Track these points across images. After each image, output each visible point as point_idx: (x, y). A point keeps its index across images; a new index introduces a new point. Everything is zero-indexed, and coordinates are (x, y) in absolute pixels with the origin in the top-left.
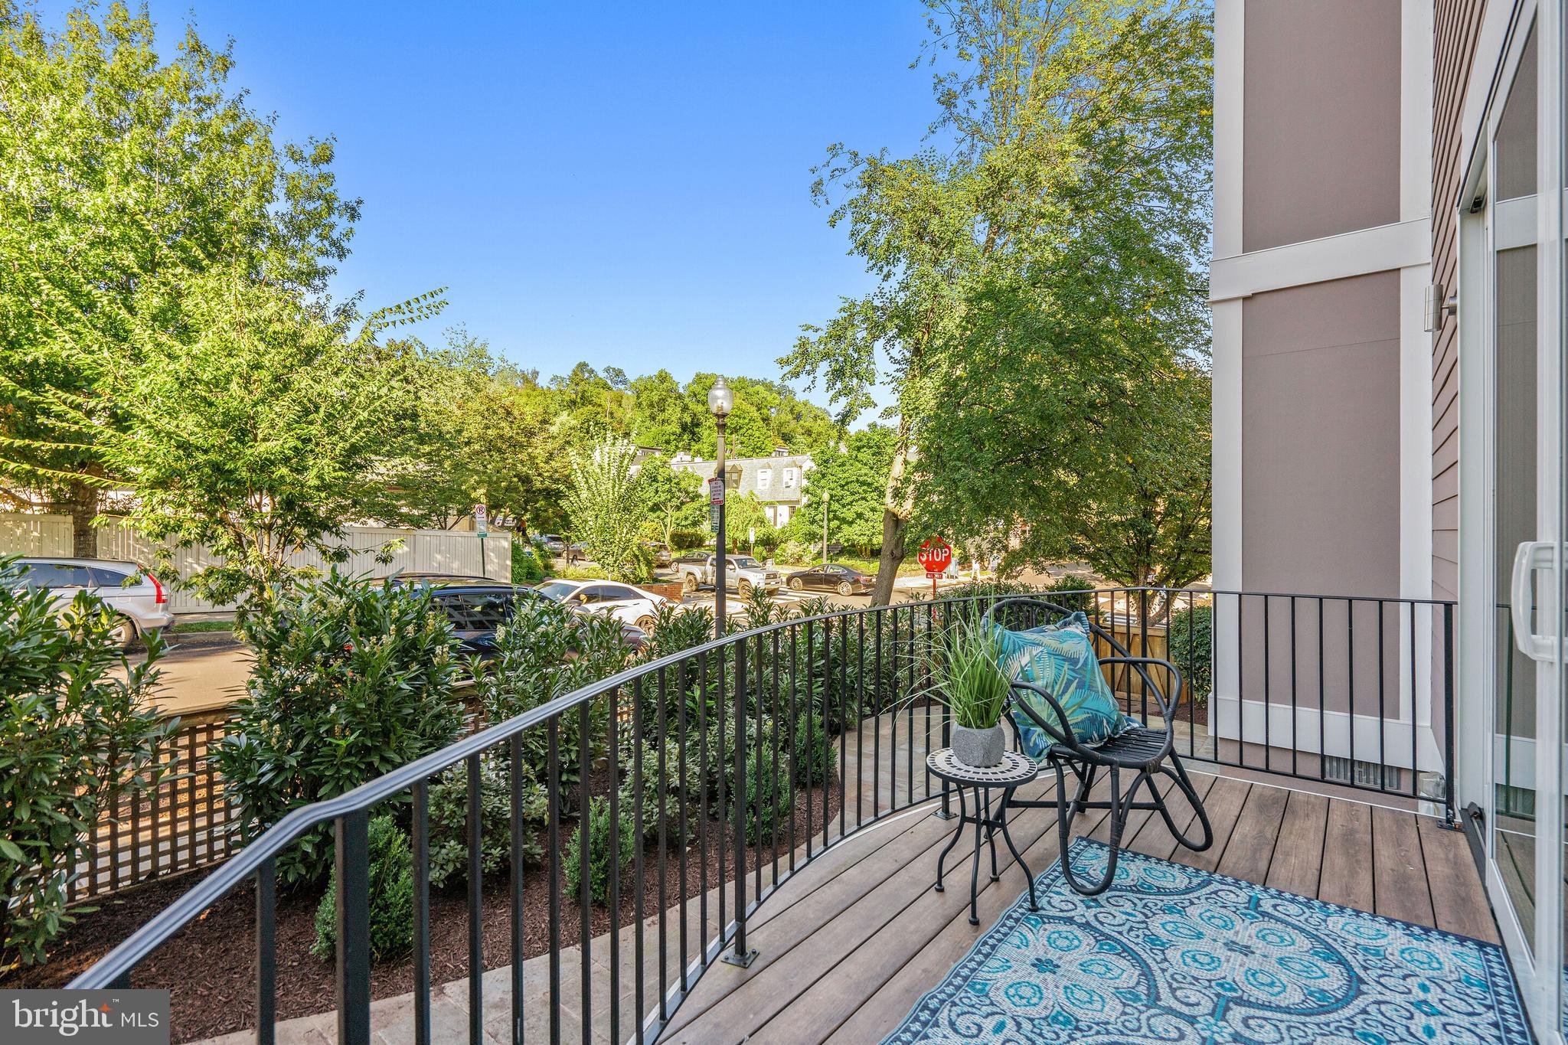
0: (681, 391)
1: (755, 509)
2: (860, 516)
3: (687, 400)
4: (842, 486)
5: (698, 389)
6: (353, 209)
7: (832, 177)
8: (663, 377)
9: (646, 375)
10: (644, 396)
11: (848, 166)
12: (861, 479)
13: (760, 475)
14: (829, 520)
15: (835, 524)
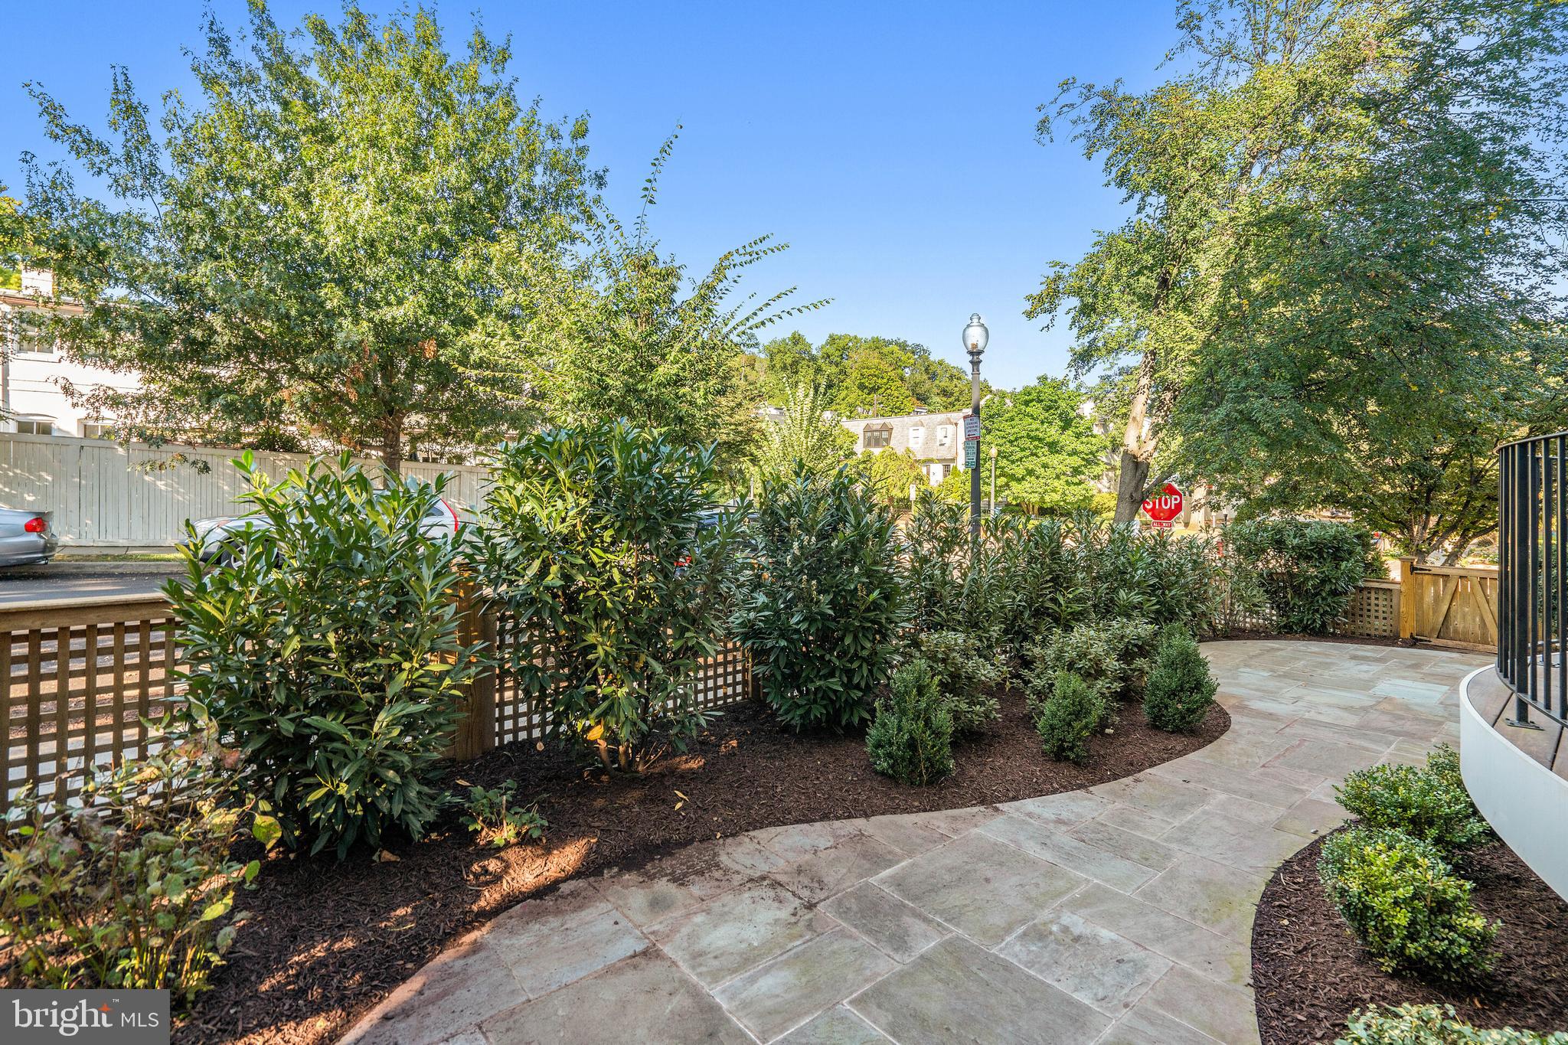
0: (814, 352)
1: (912, 467)
2: (1031, 472)
3: (820, 361)
4: (1011, 442)
5: (831, 350)
6: (601, 178)
7: (1059, 114)
8: (797, 339)
9: (779, 338)
10: (778, 358)
11: (1078, 101)
12: (1033, 434)
13: (912, 433)
14: (997, 477)
15: (1002, 481)
